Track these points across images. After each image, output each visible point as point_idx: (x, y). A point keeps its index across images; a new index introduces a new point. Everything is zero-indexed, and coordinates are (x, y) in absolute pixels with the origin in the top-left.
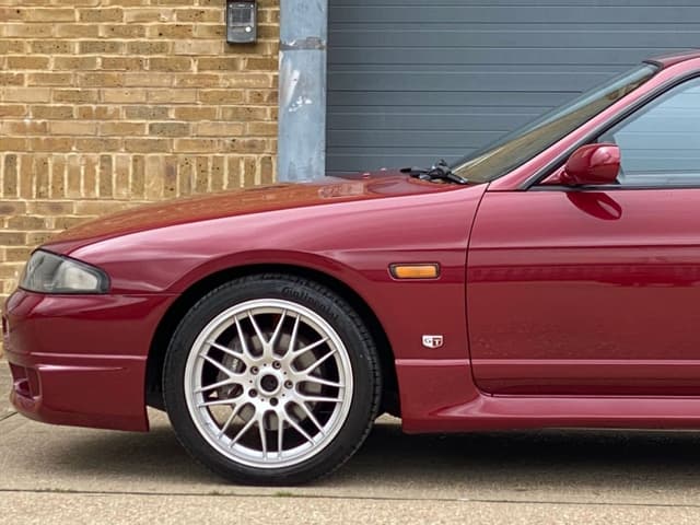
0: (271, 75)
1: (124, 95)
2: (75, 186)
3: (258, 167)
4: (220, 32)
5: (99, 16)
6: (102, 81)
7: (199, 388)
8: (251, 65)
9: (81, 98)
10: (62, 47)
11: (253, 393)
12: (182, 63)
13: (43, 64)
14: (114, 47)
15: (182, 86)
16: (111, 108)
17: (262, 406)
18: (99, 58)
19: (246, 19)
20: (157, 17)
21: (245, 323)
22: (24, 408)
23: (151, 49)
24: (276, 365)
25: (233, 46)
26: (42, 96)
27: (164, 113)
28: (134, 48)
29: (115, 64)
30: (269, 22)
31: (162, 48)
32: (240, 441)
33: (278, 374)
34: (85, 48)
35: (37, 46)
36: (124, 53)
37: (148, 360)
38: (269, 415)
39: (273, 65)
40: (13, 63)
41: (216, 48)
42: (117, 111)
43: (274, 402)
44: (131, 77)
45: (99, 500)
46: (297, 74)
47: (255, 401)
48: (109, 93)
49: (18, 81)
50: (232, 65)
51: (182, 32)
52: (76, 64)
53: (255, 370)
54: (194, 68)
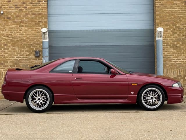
0: (41, 61)
1: (22, 64)
4: (34, 55)
5: (18, 53)
6: (19, 62)
8: (39, 59)
9: (16, 64)
10: (13, 57)
12: (29, 59)
13: (11, 60)
14: (20, 57)
15: (30, 62)
16: (20, 65)
18: (18, 59)
19: (38, 53)
20: (26, 53)
23: (25, 57)
25: (36, 57)
26: (11, 64)
27: (27, 66)
28: (23, 57)
29: (21, 59)
30: (41, 54)
31: (27, 57)
34: (16, 58)
35: (10, 58)
36: (22, 58)
39: (42, 59)
40: (7, 60)
41: (34, 57)
42: (21, 66)
44: (23, 61)
46: (45, 60)
48: (20, 63)
49: (8, 62)
50: (36, 59)
51: (30, 55)
52: (15, 60)
54: (31, 60)
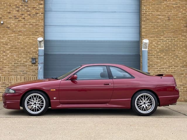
0: (37, 67)
1: (19, 69)
2: (13, 80)
3: (35, 78)
4: (31, 62)
5: (16, 60)
6: (16, 68)
7: (27, 104)
8: (35, 66)
9: (14, 70)
10: (11, 64)
11: (33, 105)
12: (26, 65)
13: (9, 66)
14: (18, 64)
15: (26, 68)
16: (17, 71)
17: (34, 106)
18: (16, 65)
19: (34, 60)
20: (23, 60)
21: (32, 96)
22: (5, 107)
23: (22, 64)
24: (36, 101)
25: (33, 63)
26: (9, 69)
27: (24, 71)
28: (20, 64)
29: (18, 65)
30: (37, 61)
31: (24, 64)
32: (32, 111)
33: (36, 102)
34: (14, 64)
35: (8, 63)
36: (19, 64)
37: (20, 101)
38: (35, 107)
40: (5, 65)
41: (30, 64)
43: (36, 106)
44: (20, 67)
45: (13, 118)
46: (40, 67)
47: (33, 106)
48: (17, 69)
49: (6, 68)
50: (32, 66)
51: (26, 62)
52: (13, 66)
53: (33, 102)
54: (28, 66)
